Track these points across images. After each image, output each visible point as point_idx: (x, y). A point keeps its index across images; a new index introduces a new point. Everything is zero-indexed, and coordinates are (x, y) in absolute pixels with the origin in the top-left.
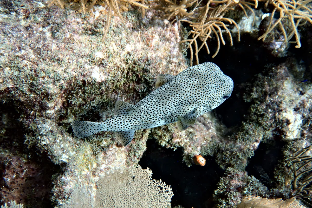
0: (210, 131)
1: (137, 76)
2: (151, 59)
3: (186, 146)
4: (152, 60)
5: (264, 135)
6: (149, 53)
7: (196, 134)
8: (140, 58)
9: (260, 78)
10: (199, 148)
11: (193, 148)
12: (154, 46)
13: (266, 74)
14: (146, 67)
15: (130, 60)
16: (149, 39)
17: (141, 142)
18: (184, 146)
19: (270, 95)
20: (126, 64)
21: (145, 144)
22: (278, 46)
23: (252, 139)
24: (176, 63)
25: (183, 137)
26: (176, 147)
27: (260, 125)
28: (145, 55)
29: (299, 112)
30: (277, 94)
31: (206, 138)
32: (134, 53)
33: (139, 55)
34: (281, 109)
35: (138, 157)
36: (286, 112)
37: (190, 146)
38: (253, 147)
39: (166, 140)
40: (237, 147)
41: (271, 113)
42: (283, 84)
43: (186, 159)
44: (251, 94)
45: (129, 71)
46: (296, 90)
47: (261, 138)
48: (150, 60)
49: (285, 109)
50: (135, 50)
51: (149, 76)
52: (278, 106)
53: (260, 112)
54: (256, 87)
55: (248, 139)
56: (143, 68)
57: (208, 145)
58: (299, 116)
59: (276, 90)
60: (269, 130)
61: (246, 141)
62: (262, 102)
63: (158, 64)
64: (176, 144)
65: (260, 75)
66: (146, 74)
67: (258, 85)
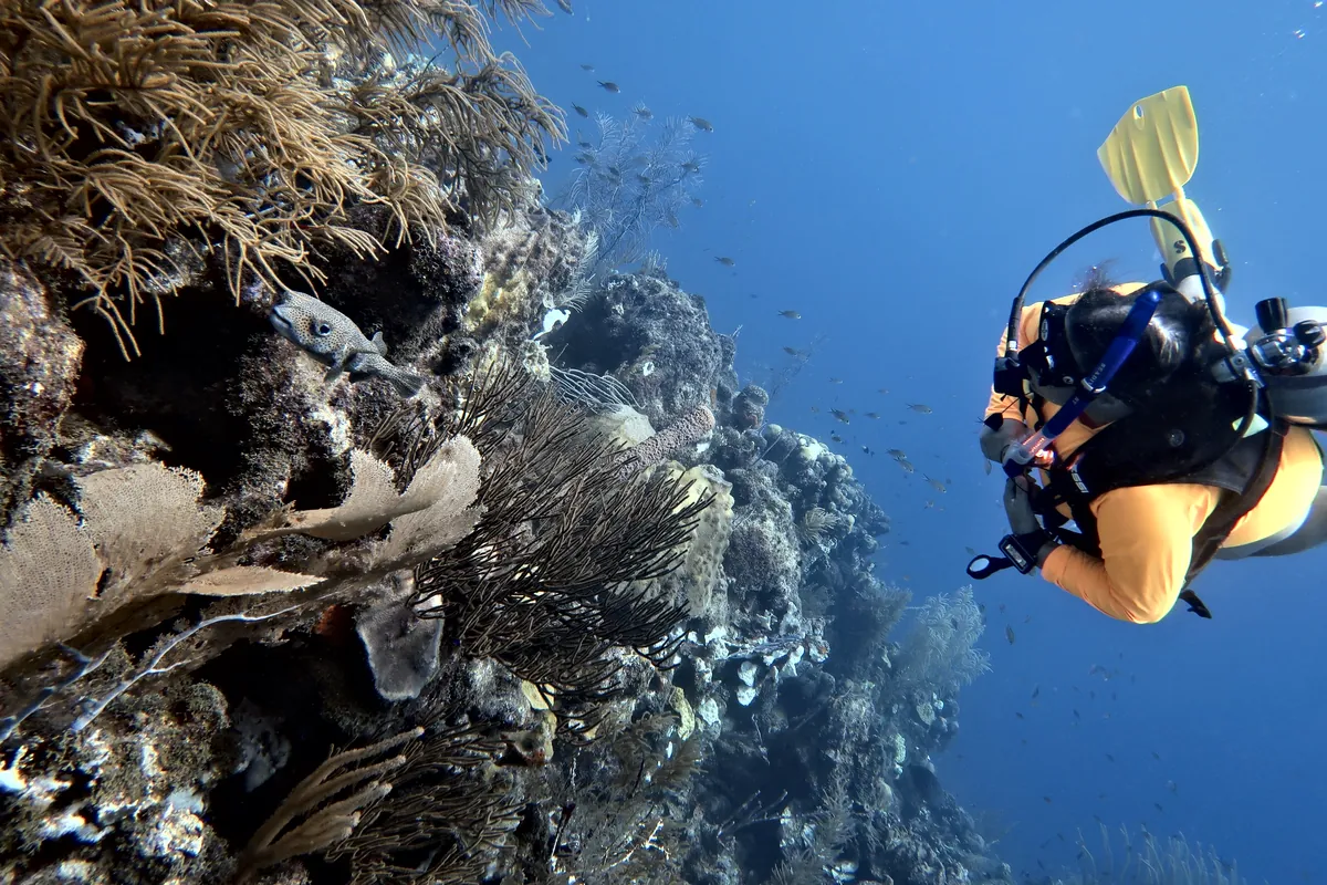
5: (291, 465)
9: (247, 363)
13: (257, 353)
19: (279, 391)
22: (258, 296)
23: (270, 478)
27: (278, 446)
29: (340, 407)
30: (291, 384)
34: (305, 407)
36: (316, 410)
38: (277, 491)
40: (247, 500)
41: (290, 419)
42: (294, 363)
44: (241, 395)
46: (321, 370)
47: (288, 471)
49: (314, 405)
52: (300, 403)
53: (269, 425)
54: (245, 381)
55: (263, 480)
58: (342, 414)
59: (286, 376)
60: (297, 451)
61: (260, 484)
62: (267, 405)
65: (245, 358)
67: (248, 377)
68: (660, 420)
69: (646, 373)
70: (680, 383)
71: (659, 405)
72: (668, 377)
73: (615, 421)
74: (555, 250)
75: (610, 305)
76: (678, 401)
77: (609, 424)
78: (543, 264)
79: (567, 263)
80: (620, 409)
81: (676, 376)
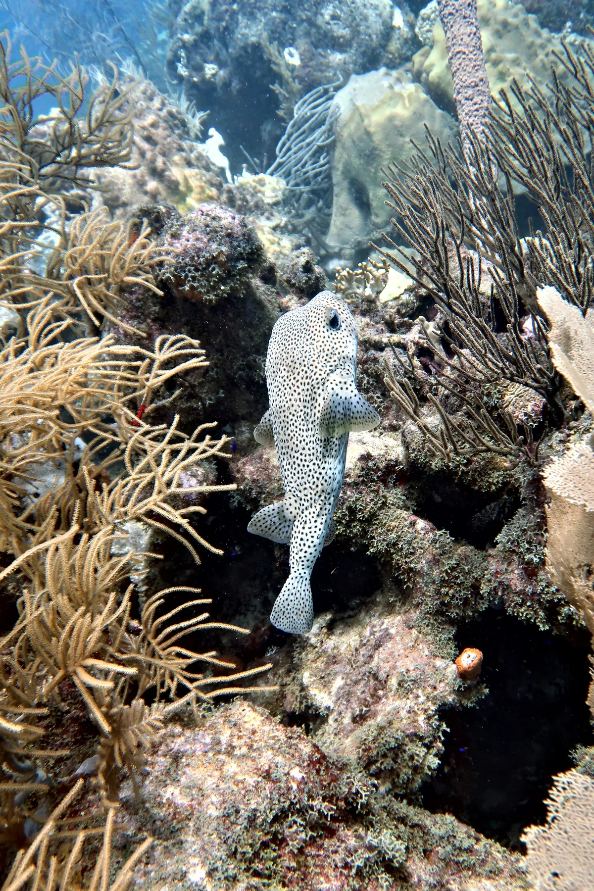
0: (393, 631)
1: (265, 845)
2: (223, 806)
3: (435, 698)
4: (227, 805)
6: (209, 812)
7: (404, 670)
8: (220, 838)
10: (439, 663)
11: (439, 678)
12: (192, 800)
14: (243, 822)
15: (227, 870)
16: (175, 814)
17: (434, 830)
18: (435, 704)
20: (238, 881)
21: (438, 817)
23: (409, 535)
24: (232, 736)
25: (413, 704)
26: (439, 726)
28: (214, 824)
31: (411, 644)
32: (210, 858)
33: (213, 843)
35: (473, 841)
37: (435, 688)
39: (422, 754)
43: (469, 699)
45: (251, 871)
48: (225, 809)
50: (203, 853)
51: (265, 812)
56: (246, 828)
57: (429, 637)
61: (414, 548)
63: (235, 788)
64: (430, 725)
66: (259, 821)
68: (355, 63)
69: (296, 61)
70: (320, 21)
71: (337, 58)
72: (307, 34)
73: (351, 118)
74: (150, 119)
75: (203, 80)
76: (341, 31)
77: (353, 126)
78: (165, 139)
79: (160, 110)
80: (338, 107)
81: (311, 23)
